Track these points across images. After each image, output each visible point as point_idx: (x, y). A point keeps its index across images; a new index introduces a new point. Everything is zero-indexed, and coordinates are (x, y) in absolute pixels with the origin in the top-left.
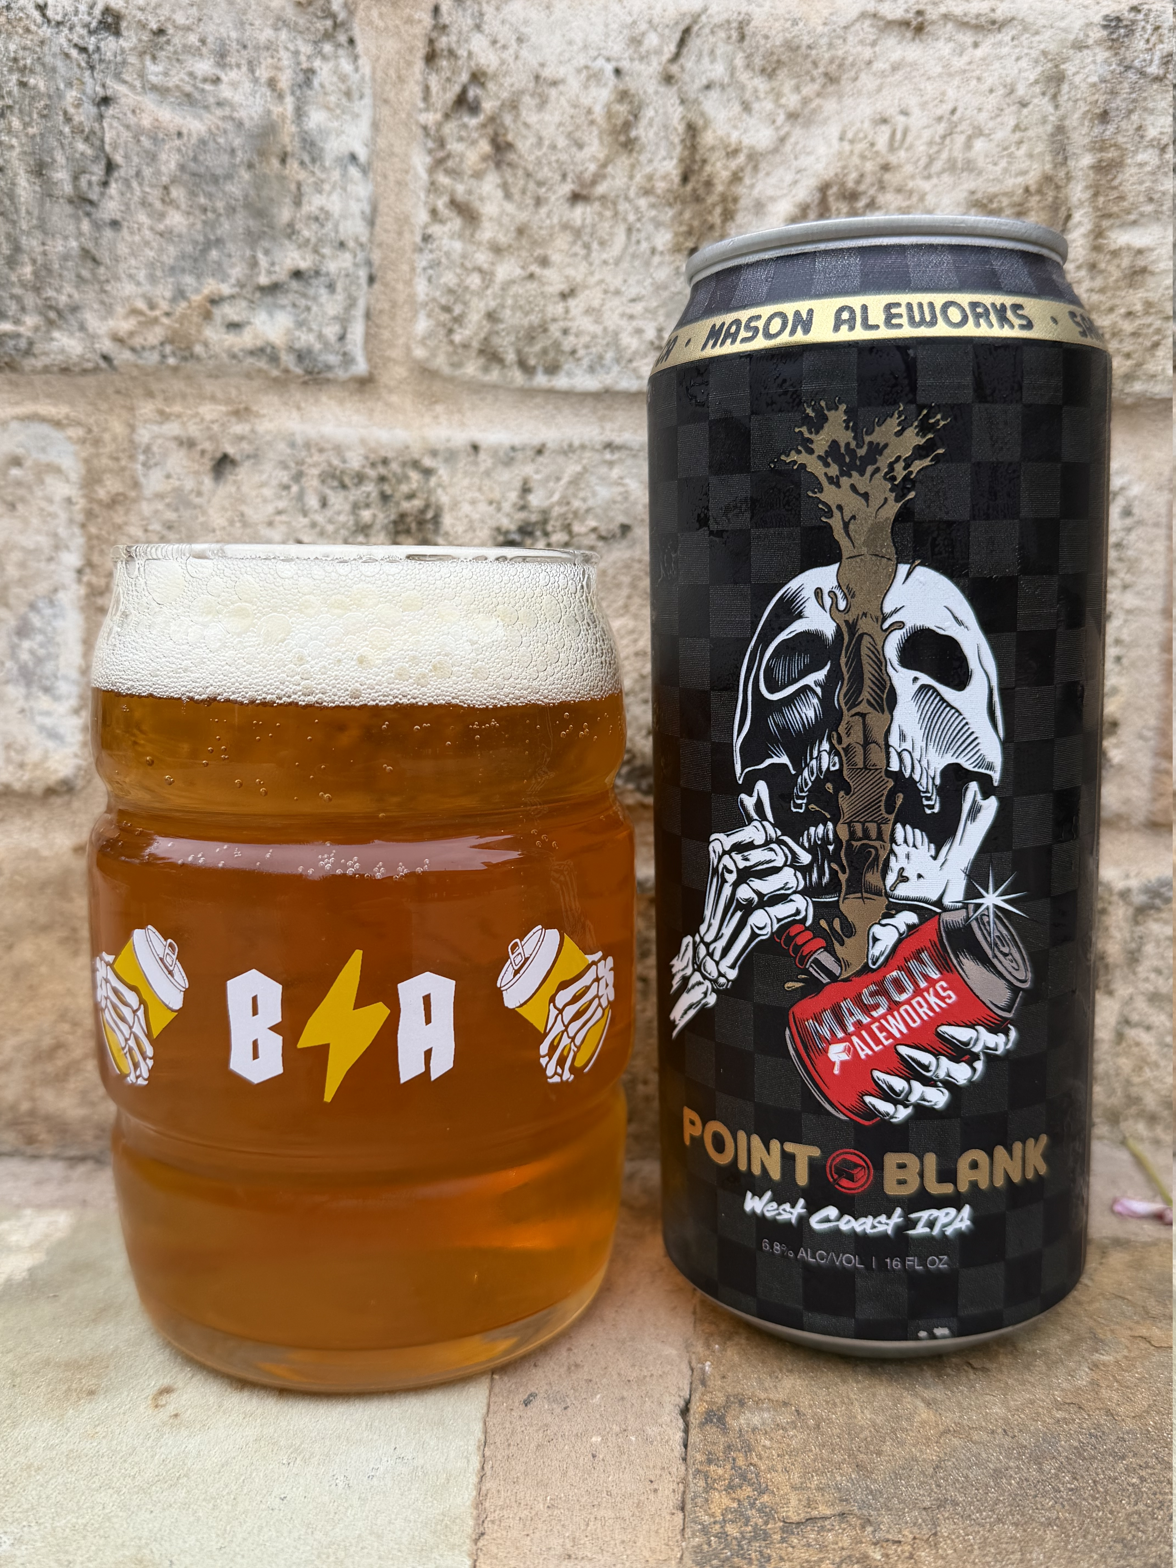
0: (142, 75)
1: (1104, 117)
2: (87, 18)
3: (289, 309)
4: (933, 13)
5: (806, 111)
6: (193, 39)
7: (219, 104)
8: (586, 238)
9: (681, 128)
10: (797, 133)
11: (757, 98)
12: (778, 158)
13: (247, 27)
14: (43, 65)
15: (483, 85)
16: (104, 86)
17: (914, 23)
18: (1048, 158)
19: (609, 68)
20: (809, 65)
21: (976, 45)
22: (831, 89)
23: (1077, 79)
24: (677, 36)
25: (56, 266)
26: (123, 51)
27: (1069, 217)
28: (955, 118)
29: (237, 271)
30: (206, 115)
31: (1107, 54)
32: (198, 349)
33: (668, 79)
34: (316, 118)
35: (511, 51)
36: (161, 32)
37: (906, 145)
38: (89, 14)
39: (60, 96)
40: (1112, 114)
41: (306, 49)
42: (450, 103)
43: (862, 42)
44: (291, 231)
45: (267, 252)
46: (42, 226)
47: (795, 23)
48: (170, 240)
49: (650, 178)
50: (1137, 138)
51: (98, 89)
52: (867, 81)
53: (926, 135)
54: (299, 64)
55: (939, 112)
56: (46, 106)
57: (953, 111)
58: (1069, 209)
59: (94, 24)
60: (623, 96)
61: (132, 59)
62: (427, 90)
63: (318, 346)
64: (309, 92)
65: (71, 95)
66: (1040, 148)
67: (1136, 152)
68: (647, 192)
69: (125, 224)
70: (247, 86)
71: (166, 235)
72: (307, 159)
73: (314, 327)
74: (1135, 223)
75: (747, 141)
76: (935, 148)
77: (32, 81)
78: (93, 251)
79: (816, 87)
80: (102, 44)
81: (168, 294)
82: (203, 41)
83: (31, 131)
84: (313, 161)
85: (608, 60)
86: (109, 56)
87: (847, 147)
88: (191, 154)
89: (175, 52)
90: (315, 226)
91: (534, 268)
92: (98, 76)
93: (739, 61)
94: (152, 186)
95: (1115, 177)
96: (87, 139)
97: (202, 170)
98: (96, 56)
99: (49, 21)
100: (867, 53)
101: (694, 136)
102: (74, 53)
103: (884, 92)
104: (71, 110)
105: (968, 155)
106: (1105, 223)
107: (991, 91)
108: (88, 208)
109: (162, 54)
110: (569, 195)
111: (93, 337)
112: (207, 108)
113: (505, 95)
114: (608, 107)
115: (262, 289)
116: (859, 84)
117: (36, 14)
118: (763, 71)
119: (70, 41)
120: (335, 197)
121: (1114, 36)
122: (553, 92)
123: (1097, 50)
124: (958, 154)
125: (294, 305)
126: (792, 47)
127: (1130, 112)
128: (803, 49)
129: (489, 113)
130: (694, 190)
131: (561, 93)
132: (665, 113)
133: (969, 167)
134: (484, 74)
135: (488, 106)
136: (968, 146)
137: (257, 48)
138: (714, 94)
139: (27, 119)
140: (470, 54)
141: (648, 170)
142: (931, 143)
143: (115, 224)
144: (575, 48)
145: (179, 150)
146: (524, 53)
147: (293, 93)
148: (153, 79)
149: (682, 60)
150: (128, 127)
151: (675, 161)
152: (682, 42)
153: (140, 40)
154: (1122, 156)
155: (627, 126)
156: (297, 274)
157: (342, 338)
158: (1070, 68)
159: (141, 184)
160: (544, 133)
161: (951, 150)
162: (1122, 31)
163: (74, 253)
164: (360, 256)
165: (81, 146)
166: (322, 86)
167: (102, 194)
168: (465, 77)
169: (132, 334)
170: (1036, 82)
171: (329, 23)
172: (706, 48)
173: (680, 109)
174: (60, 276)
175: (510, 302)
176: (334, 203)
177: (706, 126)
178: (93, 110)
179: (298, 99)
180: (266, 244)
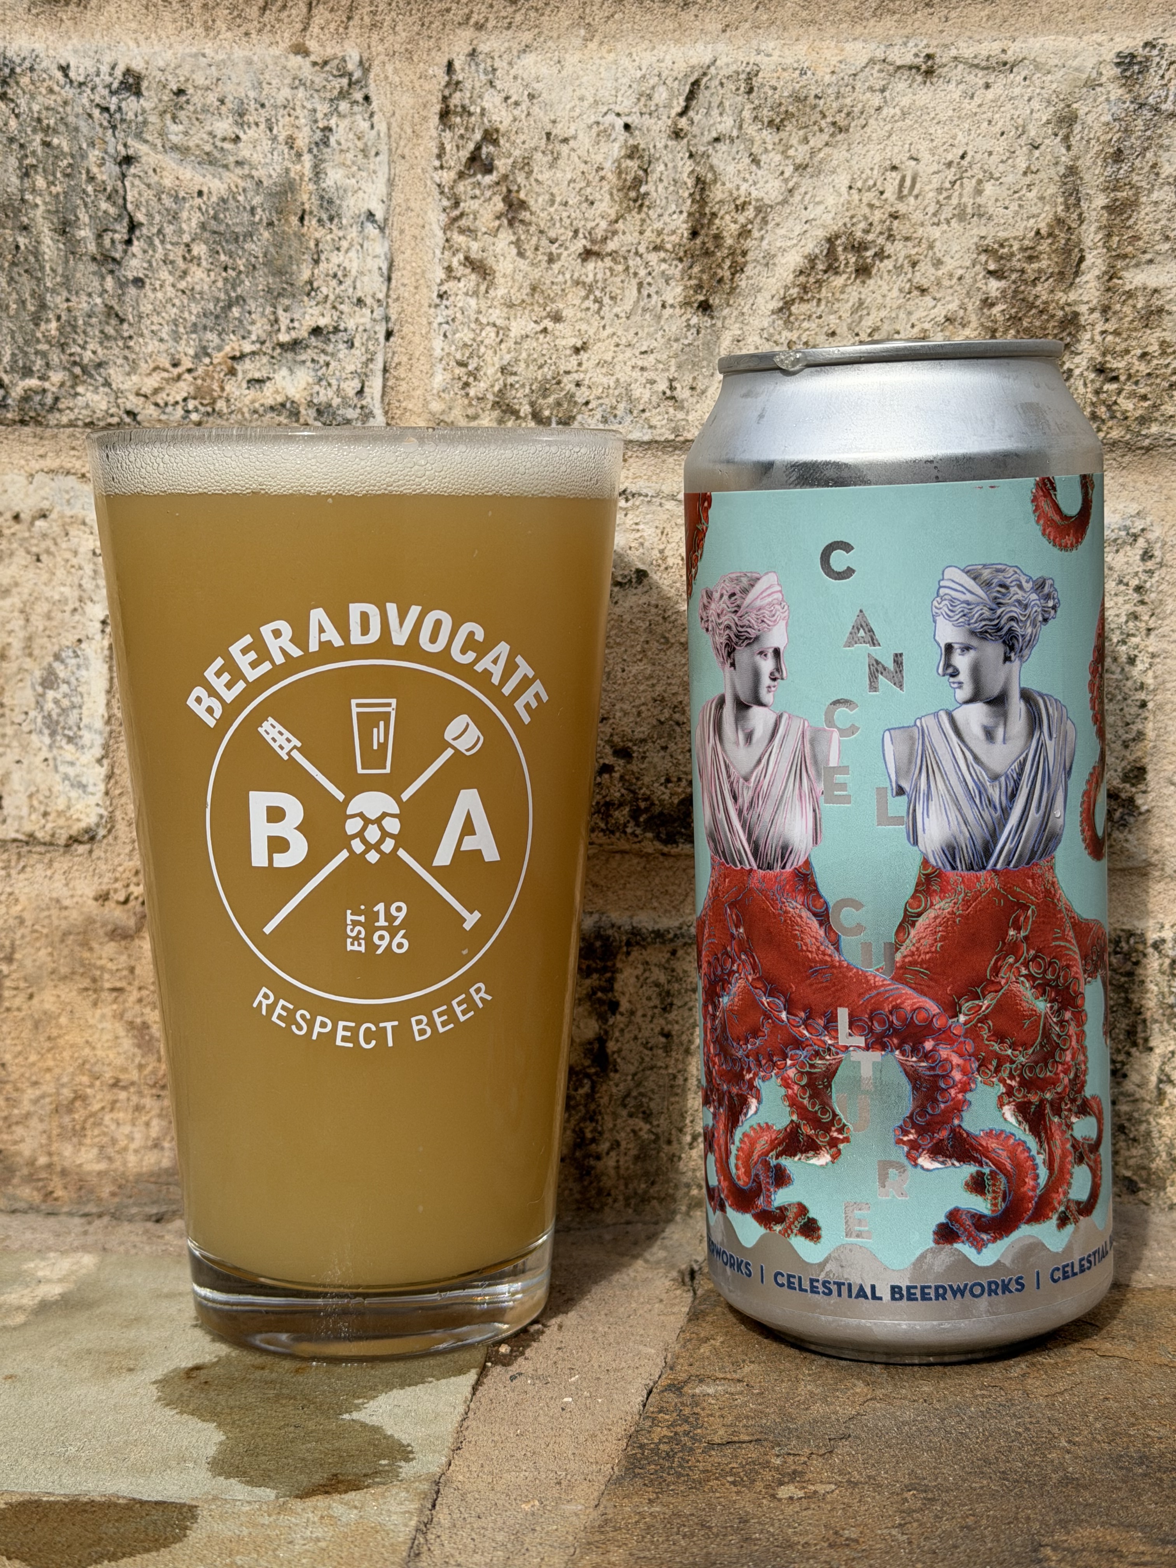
0: (162, 134)
1: (1118, 156)
2: (108, 79)
3: (309, 364)
4: (943, 57)
5: (816, 160)
6: (212, 98)
7: (238, 163)
8: (598, 293)
9: (690, 182)
10: (806, 184)
11: (766, 150)
12: (787, 209)
13: (264, 85)
14: (66, 124)
15: (495, 142)
16: (125, 145)
17: (924, 67)
18: (1060, 200)
19: (620, 123)
20: (817, 116)
21: (987, 86)
22: (840, 137)
23: (1089, 119)
24: (687, 88)
25: (80, 322)
26: (144, 111)
27: (1082, 259)
28: (965, 163)
29: (259, 329)
30: (226, 174)
31: (1120, 91)
32: (221, 405)
33: (677, 134)
34: (334, 176)
35: (524, 106)
36: (180, 92)
37: (915, 192)
38: (111, 75)
39: (84, 156)
40: (1126, 152)
41: (323, 108)
42: (464, 160)
43: (871, 89)
44: (311, 288)
45: (285, 310)
46: (67, 282)
47: (803, 73)
48: (192, 298)
49: (659, 233)
50: (1153, 177)
51: (120, 148)
52: (876, 128)
53: (936, 182)
54: (316, 121)
55: (950, 157)
56: (70, 165)
57: (963, 157)
58: (1082, 250)
59: (115, 85)
60: (633, 152)
61: (153, 118)
62: (442, 147)
63: (336, 401)
64: (325, 150)
65: (94, 155)
66: (1052, 189)
67: (1150, 191)
68: (657, 248)
69: (147, 281)
70: (266, 145)
71: (190, 293)
72: (325, 217)
73: (334, 382)
74: (1151, 261)
75: (755, 194)
76: (945, 194)
77: (55, 141)
78: (117, 308)
79: (825, 137)
80: (123, 105)
81: (191, 352)
82: (222, 102)
83: (54, 190)
84: (331, 219)
85: (618, 115)
86: (130, 116)
87: (856, 197)
88: (212, 212)
89: (195, 112)
90: (334, 283)
91: (548, 323)
92: (120, 134)
93: (747, 114)
94: (172, 244)
95: (1130, 217)
96: (109, 198)
97: (222, 228)
98: (118, 116)
99: (71, 82)
100: (876, 100)
101: (703, 190)
102: (96, 112)
103: (894, 138)
104: (95, 170)
105: (979, 200)
106: (1120, 264)
107: (1002, 134)
108: (111, 266)
109: (182, 114)
110: (581, 250)
111: (118, 394)
112: (226, 167)
113: (517, 153)
114: (618, 161)
115: (281, 345)
116: (868, 130)
117: (59, 75)
118: (771, 123)
119: (92, 101)
120: (352, 254)
121: (1128, 74)
122: (565, 149)
123: (1111, 87)
124: (967, 200)
125: (313, 361)
126: (799, 99)
127: (1146, 149)
128: (811, 100)
129: (502, 171)
130: (704, 243)
131: (574, 150)
132: (675, 167)
133: (979, 213)
134: (497, 131)
135: (502, 165)
136: (979, 192)
137: (276, 107)
138: (722, 147)
139: (51, 178)
140: (483, 109)
141: (658, 225)
142: (940, 190)
143: (139, 282)
144: (586, 104)
145: (200, 209)
146: (535, 110)
147: (310, 151)
148: (175, 139)
149: (691, 113)
150: (149, 186)
151: (685, 214)
152: (691, 96)
153: (160, 101)
154: (1137, 194)
155: (637, 182)
156: (316, 331)
157: (360, 392)
158: (1081, 108)
159: (162, 242)
160: (555, 190)
161: (961, 195)
162: (1136, 68)
163: (96, 310)
164: (379, 313)
165: (104, 205)
166: (339, 144)
167: (125, 252)
168: (478, 136)
169: (156, 391)
170: (1048, 122)
171: (345, 81)
172: (716, 101)
173: (689, 162)
174: (84, 332)
175: (524, 355)
176: (352, 261)
177: (715, 181)
178: (117, 169)
179: (315, 156)
180: (286, 302)
